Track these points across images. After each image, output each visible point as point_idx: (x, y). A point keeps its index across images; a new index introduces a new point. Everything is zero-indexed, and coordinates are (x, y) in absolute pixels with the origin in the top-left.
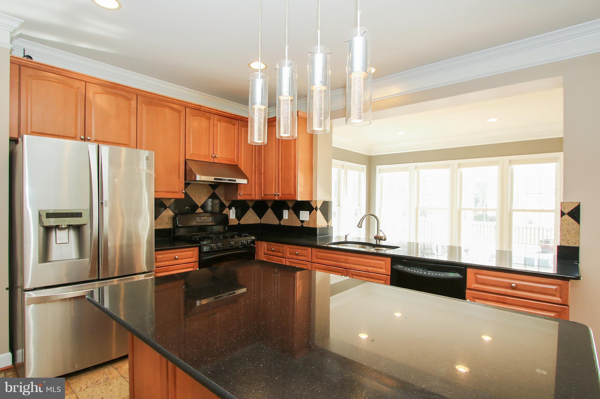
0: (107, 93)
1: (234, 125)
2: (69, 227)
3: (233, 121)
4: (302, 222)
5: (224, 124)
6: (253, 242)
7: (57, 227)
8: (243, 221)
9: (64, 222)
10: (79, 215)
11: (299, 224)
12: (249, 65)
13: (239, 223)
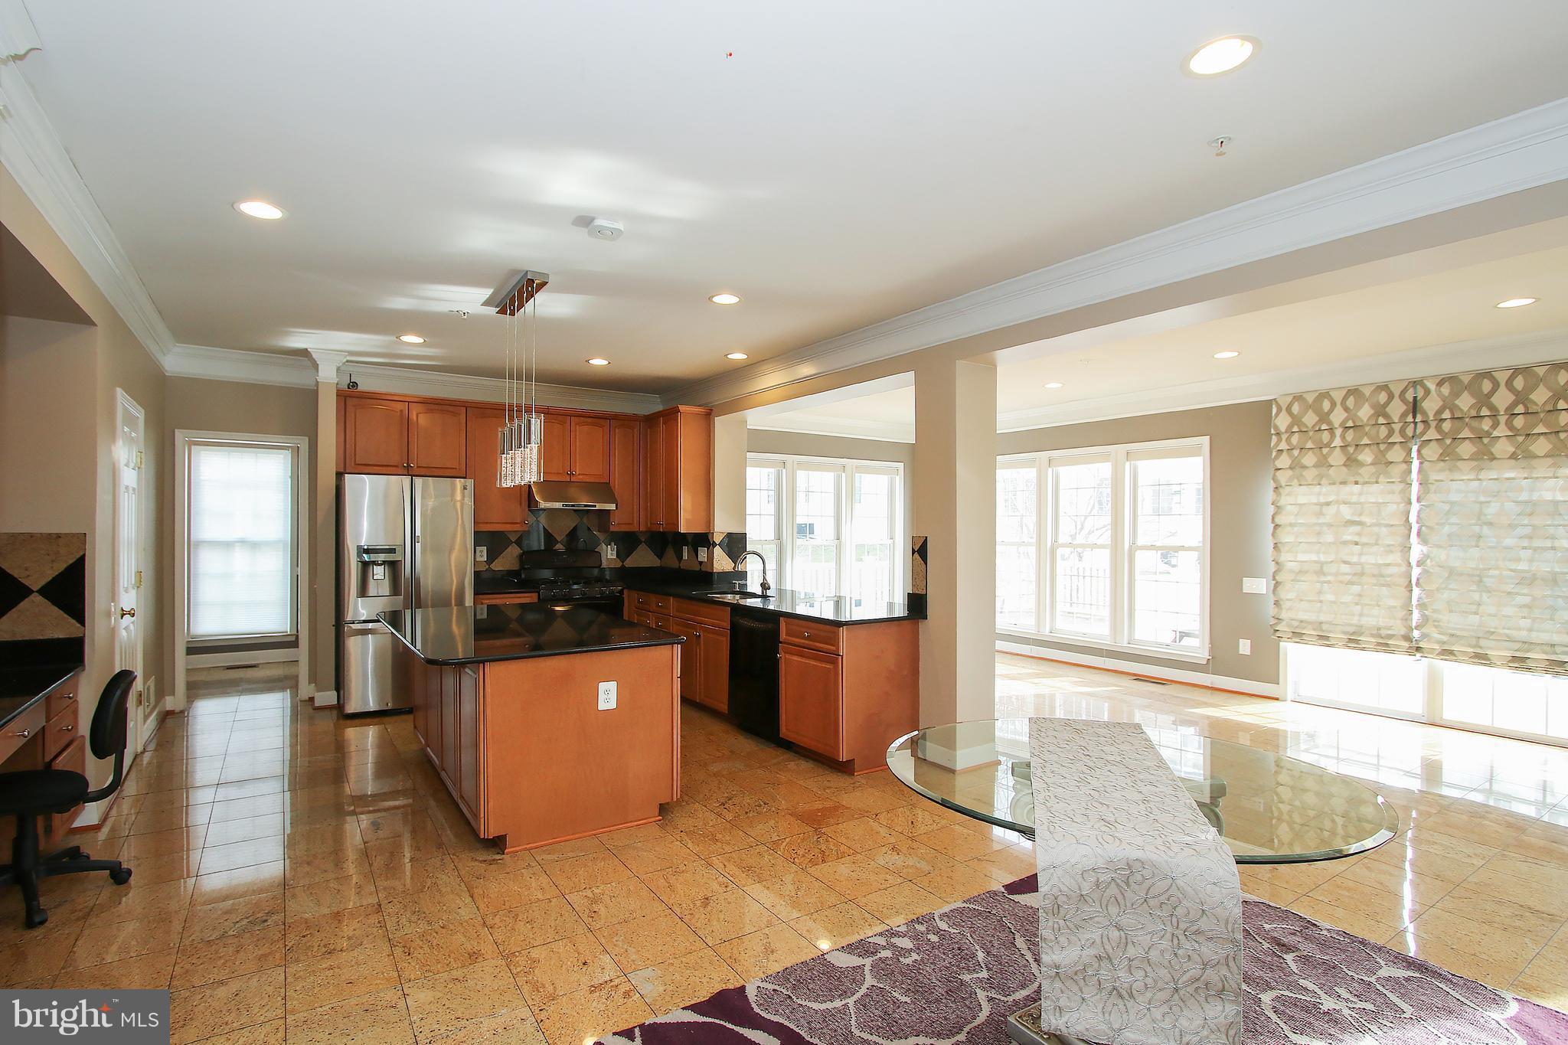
0: (430, 411)
1: (602, 426)
2: (384, 563)
3: (602, 422)
4: (701, 563)
5: (586, 428)
6: (621, 592)
7: (374, 563)
8: (630, 563)
9: (381, 557)
10: (392, 551)
11: (697, 568)
12: (588, 361)
13: (623, 565)
